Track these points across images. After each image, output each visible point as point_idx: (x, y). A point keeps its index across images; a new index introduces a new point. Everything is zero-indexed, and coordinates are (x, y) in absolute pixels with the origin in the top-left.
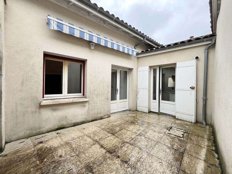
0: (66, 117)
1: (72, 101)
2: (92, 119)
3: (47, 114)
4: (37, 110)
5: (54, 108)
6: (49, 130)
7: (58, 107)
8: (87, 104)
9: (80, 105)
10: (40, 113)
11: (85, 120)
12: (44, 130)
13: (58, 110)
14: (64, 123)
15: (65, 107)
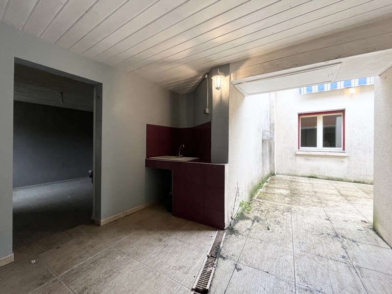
0: (318, 169)
1: (324, 154)
2: (356, 179)
3: (301, 161)
4: (294, 157)
5: (307, 158)
6: (303, 175)
7: (310, 158)
8: (346, 160)
9: (337, 159)
10: (295, 160)
11: (343, 178)
12: (299, 174)
13: (310, 160)
14: (316, 174)
15: (317, 158)
